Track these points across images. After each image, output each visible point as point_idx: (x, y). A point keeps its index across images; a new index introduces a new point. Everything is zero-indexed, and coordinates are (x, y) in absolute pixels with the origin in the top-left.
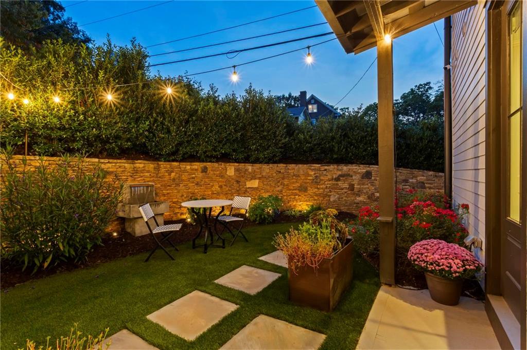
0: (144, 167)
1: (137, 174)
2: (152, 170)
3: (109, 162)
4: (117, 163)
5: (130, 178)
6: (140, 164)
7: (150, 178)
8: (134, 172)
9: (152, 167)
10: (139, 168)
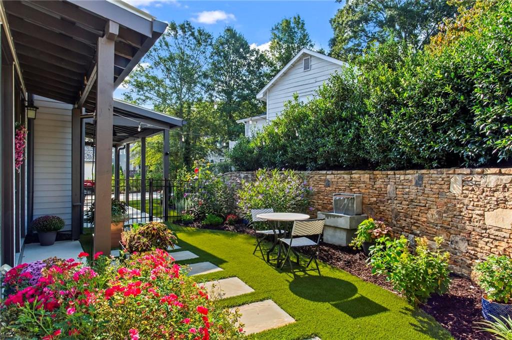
0: (360, 177)
1: (353, 185)
2: (368, 180)
3: (332, 174)
4: (338, 174)
5: (347, 188)
6: (356, 175)
7: (366, 189)
8: (350, 182)
9: (367, 178)
10: (355, 178)
